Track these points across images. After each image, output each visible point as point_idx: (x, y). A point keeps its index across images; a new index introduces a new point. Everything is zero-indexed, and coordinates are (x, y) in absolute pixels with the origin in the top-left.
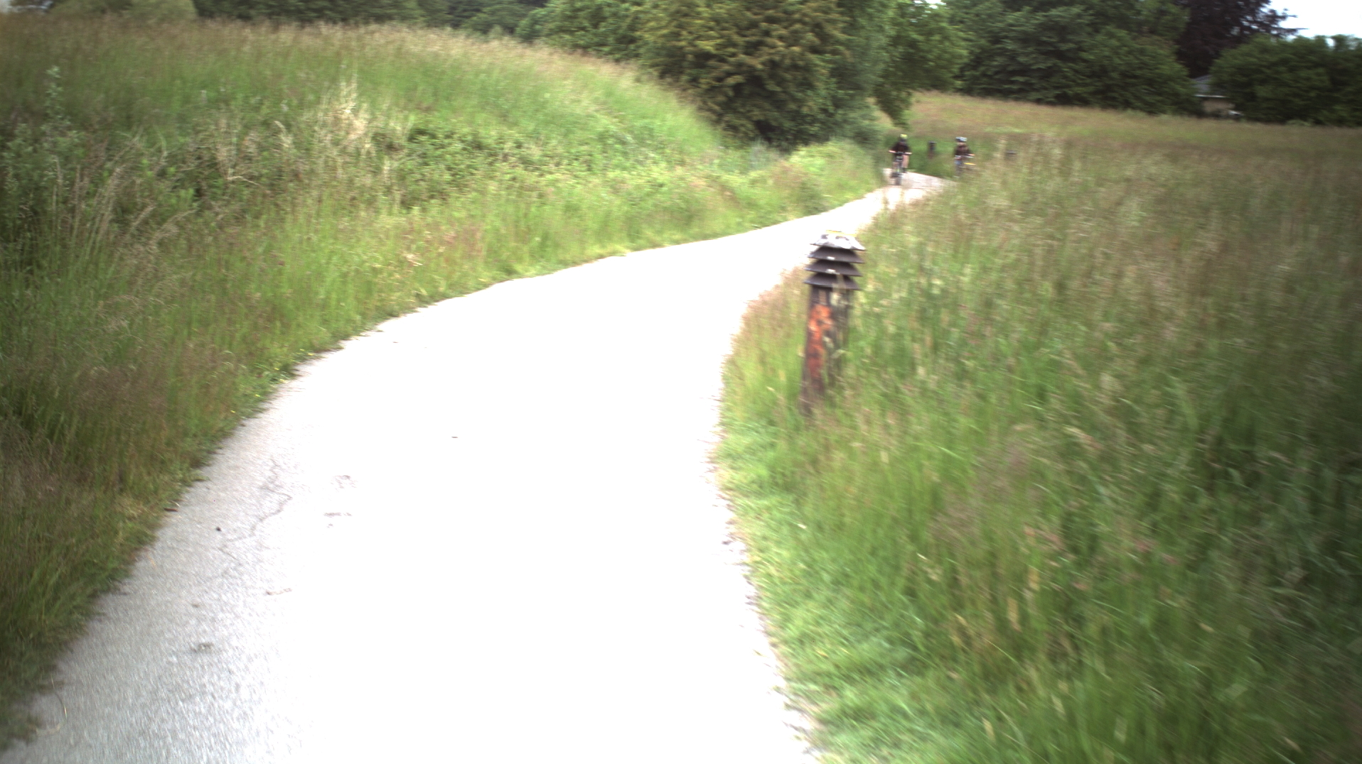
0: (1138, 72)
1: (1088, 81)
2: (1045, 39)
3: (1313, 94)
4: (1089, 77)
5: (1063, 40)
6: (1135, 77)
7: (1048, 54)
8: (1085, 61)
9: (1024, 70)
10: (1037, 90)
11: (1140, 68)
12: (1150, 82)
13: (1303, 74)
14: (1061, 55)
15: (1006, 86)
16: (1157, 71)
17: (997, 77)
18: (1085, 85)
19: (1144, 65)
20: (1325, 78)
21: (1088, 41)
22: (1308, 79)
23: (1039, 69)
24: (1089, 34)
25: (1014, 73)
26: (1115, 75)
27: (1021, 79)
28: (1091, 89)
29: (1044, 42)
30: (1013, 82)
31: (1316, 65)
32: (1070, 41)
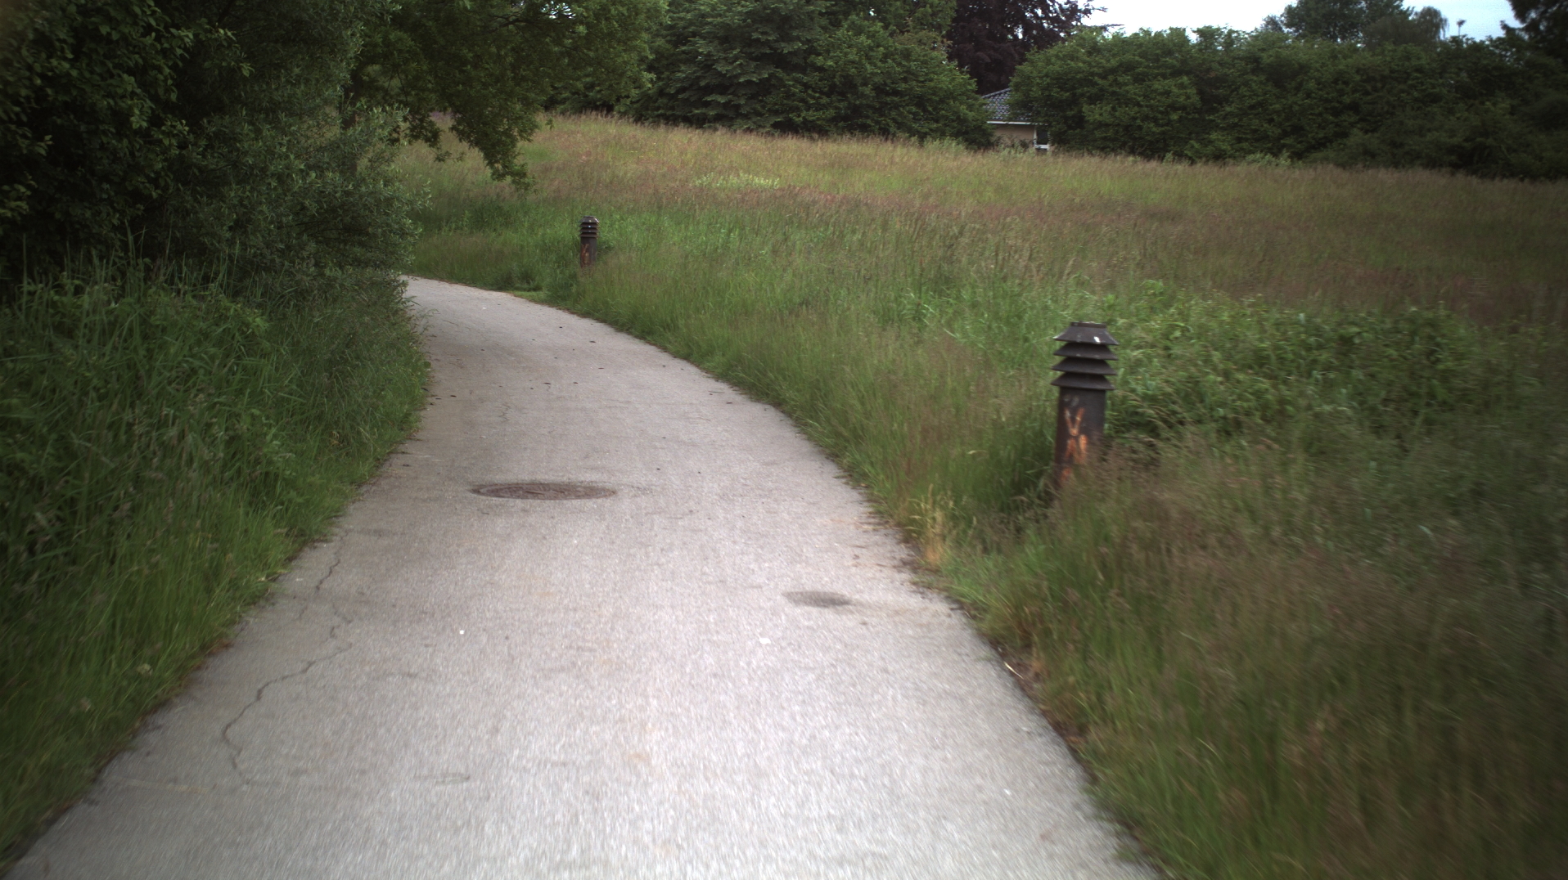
0: (903, 86)
1: (825, 100)
2: (755, 36)
3: (1175, 117)
4: (828, 95)
5: (786, 38)
6: (896, 93)
7: (762, 59)
8: (821, 69)
9: (725, 85)
10: (746, 117)
11: (905, 80)
12: (920, 101)
13: (1158, 85)
14: (781, 61)
15: (697, 111)
16: (932, 84)
17: (680, 96)
18: (820, 107)
19: (909, 76)
20: (1192, 91)
21: (822, 39)
22: (1167, 93)
23: (749, 82)
24: (824, 28)
25: (709, 90)
26: (867, 90)
27: (722, 100)
28: (831, 113)
29: (758, 40)
30: (707, 104)
31: (1176, 73)
32: (798, 38)
